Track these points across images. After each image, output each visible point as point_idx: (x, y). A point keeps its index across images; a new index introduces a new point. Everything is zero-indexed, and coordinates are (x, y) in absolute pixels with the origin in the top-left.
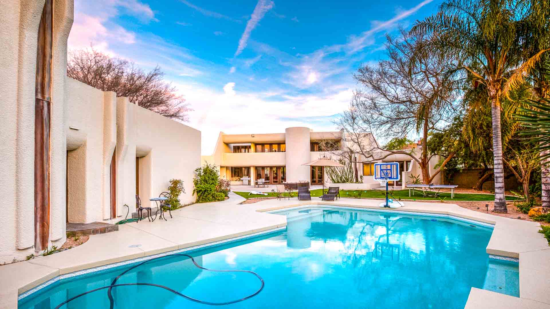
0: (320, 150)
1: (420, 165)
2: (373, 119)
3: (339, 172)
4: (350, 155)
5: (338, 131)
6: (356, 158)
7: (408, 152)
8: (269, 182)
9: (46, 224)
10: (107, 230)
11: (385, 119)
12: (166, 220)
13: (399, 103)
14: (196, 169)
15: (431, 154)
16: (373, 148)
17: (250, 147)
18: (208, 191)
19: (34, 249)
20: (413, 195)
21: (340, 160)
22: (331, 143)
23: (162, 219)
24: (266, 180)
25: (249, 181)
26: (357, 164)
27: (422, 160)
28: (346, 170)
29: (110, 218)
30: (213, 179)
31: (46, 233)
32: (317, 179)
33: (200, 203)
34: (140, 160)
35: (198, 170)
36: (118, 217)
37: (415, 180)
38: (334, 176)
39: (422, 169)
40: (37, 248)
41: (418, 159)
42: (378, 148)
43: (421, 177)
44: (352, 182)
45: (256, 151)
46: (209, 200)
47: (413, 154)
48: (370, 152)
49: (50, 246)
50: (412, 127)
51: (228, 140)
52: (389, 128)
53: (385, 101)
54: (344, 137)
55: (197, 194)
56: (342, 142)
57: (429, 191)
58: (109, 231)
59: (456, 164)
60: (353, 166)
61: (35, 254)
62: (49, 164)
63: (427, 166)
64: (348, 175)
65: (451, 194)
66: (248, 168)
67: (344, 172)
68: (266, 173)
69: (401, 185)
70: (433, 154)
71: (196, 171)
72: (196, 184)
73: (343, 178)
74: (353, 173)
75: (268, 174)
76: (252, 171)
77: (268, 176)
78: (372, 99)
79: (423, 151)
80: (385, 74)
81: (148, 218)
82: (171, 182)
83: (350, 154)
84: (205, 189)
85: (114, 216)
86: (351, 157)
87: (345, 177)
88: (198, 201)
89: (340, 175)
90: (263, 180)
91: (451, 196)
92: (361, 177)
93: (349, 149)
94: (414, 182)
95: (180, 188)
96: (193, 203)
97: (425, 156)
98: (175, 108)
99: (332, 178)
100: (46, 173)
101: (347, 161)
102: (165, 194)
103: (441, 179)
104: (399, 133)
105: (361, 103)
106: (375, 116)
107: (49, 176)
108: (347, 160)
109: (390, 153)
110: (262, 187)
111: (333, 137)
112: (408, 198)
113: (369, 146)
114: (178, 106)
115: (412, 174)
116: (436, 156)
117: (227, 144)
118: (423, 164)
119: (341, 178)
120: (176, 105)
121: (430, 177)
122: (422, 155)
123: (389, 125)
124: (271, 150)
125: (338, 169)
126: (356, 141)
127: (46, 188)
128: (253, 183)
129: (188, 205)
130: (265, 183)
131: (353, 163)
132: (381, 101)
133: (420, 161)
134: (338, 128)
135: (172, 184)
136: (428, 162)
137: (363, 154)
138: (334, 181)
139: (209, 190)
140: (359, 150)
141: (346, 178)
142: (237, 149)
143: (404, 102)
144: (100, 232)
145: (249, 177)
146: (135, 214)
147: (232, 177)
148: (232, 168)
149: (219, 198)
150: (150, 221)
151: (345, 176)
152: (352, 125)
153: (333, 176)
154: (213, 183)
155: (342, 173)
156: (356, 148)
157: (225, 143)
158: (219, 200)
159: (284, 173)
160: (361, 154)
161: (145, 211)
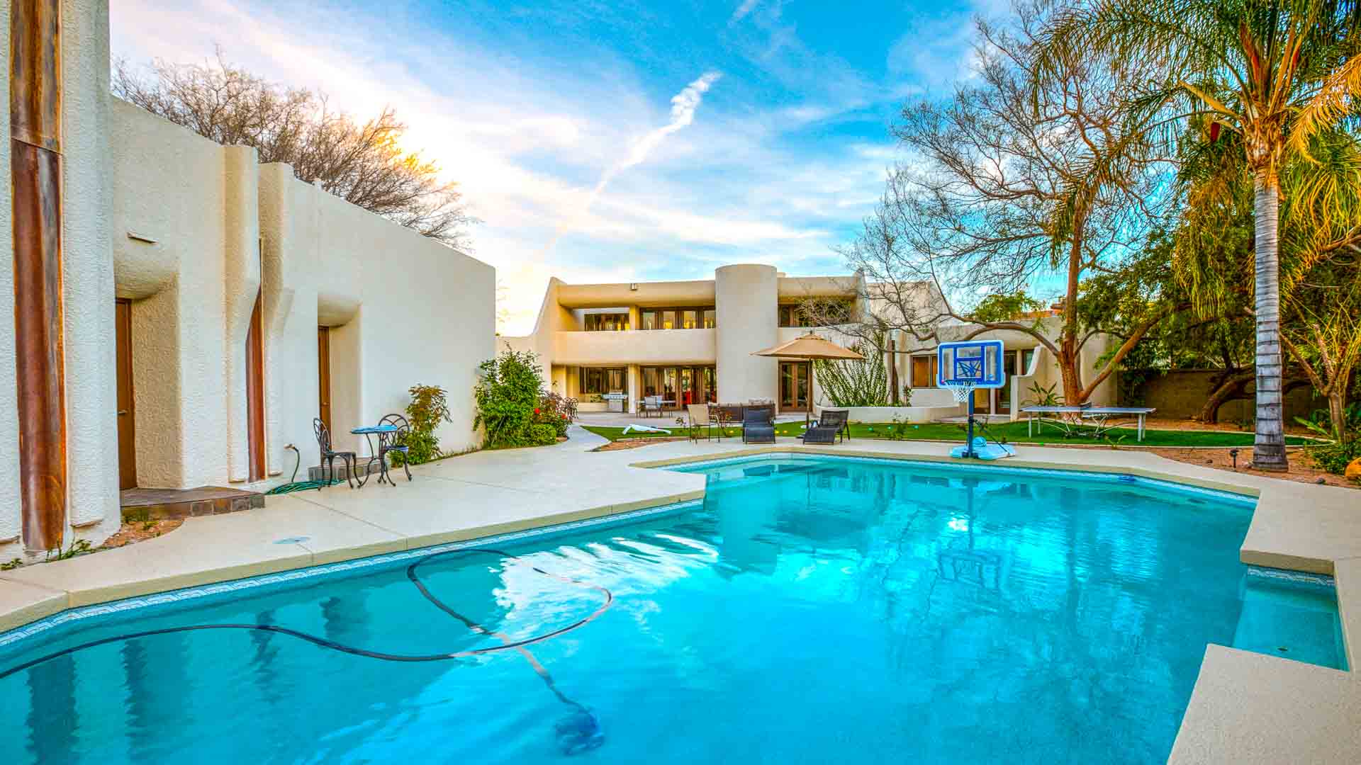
0: (804, 322)
1: (1059, 361)
2: (938, 239)
3: (850, 380)
4: (878, 338)
5: (851, 274)
6: (893, 342)
7: (1028, 324)
8: (674, 405)
9: (55, 481)
10: (234, 506)
11: (970, 241)
12: (394, 485)
13: (1006, 197)
14: (481, 364)
15: (1087, 330)
16: (937, 315)
17: (627, 317)
18: (512, 418)
19: (22, 545)
20: (1039, 432)
21: (854, 348)
22: (830, 303)
23: (385, 482)
24: (666, 400)
25: (625, 403)
26: (897, 356)
27: (1064, 344)
28: (868, 373)
29: (247, 476)
30: (525, 390)
31: (55, 505)
32: (794, 399)
33: (493, 449)
34: (332, 335)
35: (486, 365)
36: (270, 476)
37: (1044, 396)
38: (839, 390)
39: (1064, 368)
40: (31, 544)
41: (1052, 343)
42: (951, 314)
43: (1060, 391)
44: (882, 403)
45: (641, 326)
46: (515, 442)
47: (1040, 330)
48: (931, 326)
49: (69, 538)
50: (1039, 262)
51: (570, 298)
52: (979, 265)
53: (971, 193)
54: (865, 287)
55: (487, 427)
56: (859, 302)
57: (1081, 424)
58: (240, 508)
59: (1151, 356)
60: (886, 364)
61: (24, 558)
62: (60, 323)
63: (1076, 360)
64: (872, 385)
65: (1137, 431)
66: (623, 370)
67: (863, 379)
68: (666, 382)
69: (1007, 411)
70: (1092, 329)
71: (482, 367)
72: (483, 402)
73: (861, 392)
74: (885, 381)
75: (673, 385)
76: (633, 378)
77: (673, 390)
78: (936, 190)
79: (1065, 323)
80: (971, 119)
81: (347, 481)
82: (414, 392)
83: (877, 331)
84: (504, 415)
85: (261, 475)
86: (880, 340)
87: (864, 392)
88: (487, 446)
89: (853, 387)
90: (659, 399)
91: (1137, 438)
92: (906, 390)
93: (876, 317)
94: (1040, 401)
95: (437, 409)
96: (474, 450)
97: (1072, 335)
98: (434, 214)
99: (832, 392)
100: (52, 347)
101: (871, 348)
102: (393, 419)
103: (1111, 394)
104: (1004, 276)
105: (907, 197)
106: (944, 234)
107: (61, 355)
108: (872, 346)
109: (981, 327)
110: (657, 417)
111: (836, 290)
112: (1026, 439)
113: (927, 311)
114: (442, 208)
115: (1035, 383)
116: (1101, 334)
117: (569, 309)
118: (1067, 356)
119: (856, 394)
120: (437, 208)
121: (1082, 390)
122: (1063, 332)
123: (977, 257)
124: (679, 325)
125: (850, 372)
126: (895, 297)
127: (53, 385)
128: (632, 408)
129: (462, 454)
130: (663, 408)
131: (885, 356)
132: (960, 192)
133: (1059, 347)
134: (848, 266)
135: (416, 398)
136: (1078, 351)
137: (912, 331)
138: (839, 402)
139: (515, 415)
140: (900, 319)
141: (867, 394)
142: (595, 322)
143: (1019, 194)
144: (215, 510)
145: (625, 392)
146: (316, 469)
147: (582, 392)
148: (581, 369)
149: (542, 439)
150: (352, 486)
151: (866, 388)
152: (884, 257)
153: (835, 390)
154: (525, 399)
155: (857, 383)
156: (894, 315)
157: (563, 306)
158: (541, 443)
159: (712, 384)
160: (907, 331)
161: (338, 463)
